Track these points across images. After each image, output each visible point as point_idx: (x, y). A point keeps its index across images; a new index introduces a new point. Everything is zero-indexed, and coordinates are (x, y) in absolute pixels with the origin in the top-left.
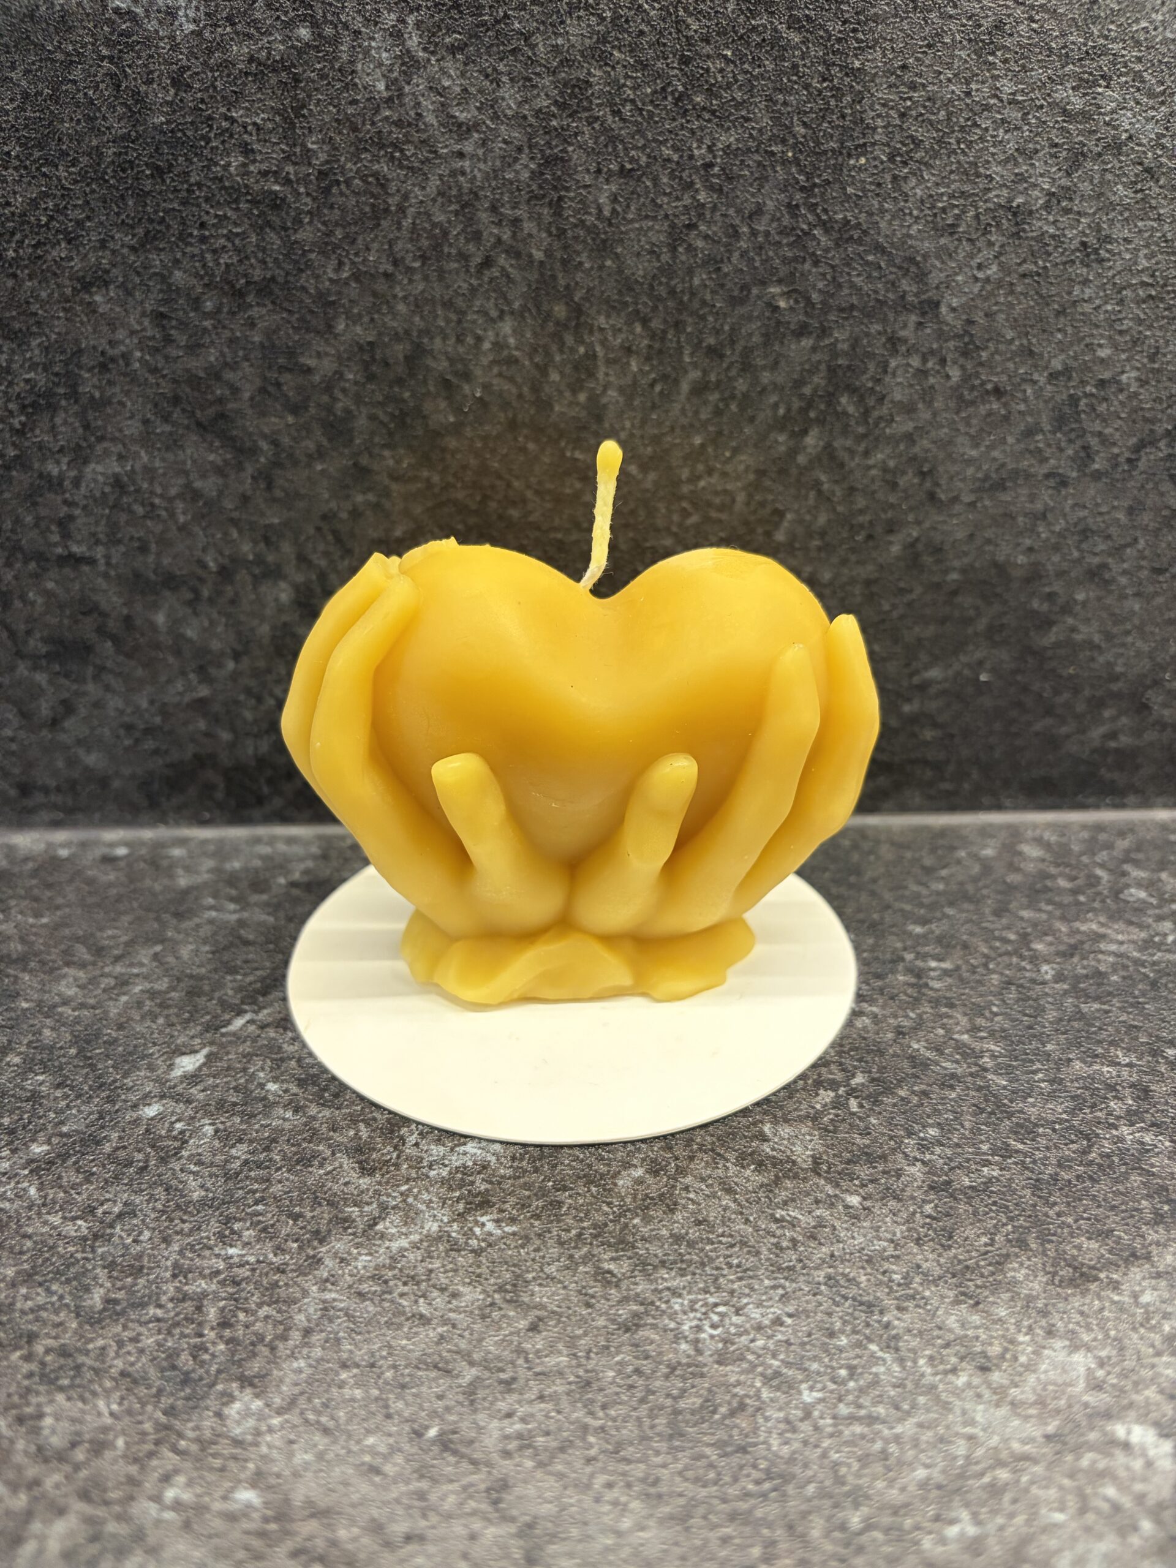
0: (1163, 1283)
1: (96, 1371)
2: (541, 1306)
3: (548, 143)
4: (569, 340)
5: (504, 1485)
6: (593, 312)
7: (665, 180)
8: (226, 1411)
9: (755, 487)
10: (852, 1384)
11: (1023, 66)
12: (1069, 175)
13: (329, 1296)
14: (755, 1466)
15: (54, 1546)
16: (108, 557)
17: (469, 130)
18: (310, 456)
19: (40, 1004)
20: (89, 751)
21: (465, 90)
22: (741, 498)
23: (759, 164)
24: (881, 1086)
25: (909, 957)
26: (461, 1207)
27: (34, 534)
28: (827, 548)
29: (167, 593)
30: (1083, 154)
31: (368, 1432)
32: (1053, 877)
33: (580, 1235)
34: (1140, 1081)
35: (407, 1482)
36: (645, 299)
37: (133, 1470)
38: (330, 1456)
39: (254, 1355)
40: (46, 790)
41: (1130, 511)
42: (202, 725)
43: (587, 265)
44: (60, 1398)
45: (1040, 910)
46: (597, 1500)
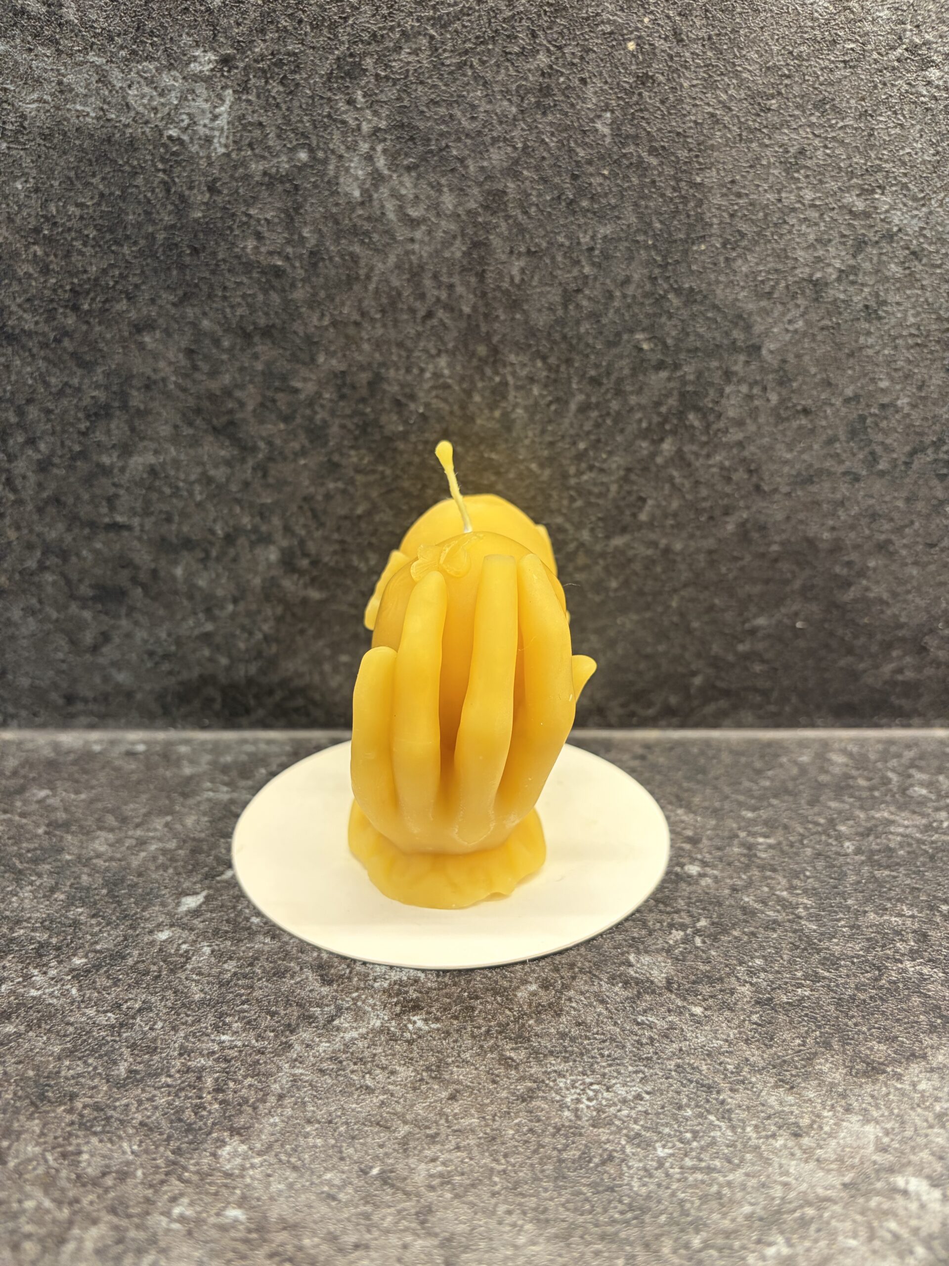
0: (936, 1076)
1: (122, 1122)
2: (459, 1082)
3: (475, 233)
4: (488, 371)
5: (429, 1210)
6: (506, 351)
7: (559, 258)
8: (219, 1152)
9: (625, 479)
10: (695, 1144)
11: (821, 182)
12: (854, 256)
13: (298, 1071)
14: (620, 1202)
15: (89, 1245)
16: (142, 526)
17: (418, 224)
18: (296, 454)
19: (79, 857)
20: (120, 670)
21: (417, 197)
22: (614, 488)
23: (628, 249)
24: (719, 929)
25: (742, 834)
26: (398, 1009)
27: (89, 508)
28: (679, 526)
29: (185, 553)
30: (865, 243)
31: (327, 1169)
32: (853, 778)
33: (488, 1031)
34: (920, 928)
35: (356, 1207)
36: (544, 342)
37: (149, 1192)
38: (298, 1186)
39: (241, 1112)
40: (85, 701)
41: (908, 500)
42: (207, 652)
43: (502, 318)
44: (94, 1140)
45: (843, 802)
46: (500, 1223)
